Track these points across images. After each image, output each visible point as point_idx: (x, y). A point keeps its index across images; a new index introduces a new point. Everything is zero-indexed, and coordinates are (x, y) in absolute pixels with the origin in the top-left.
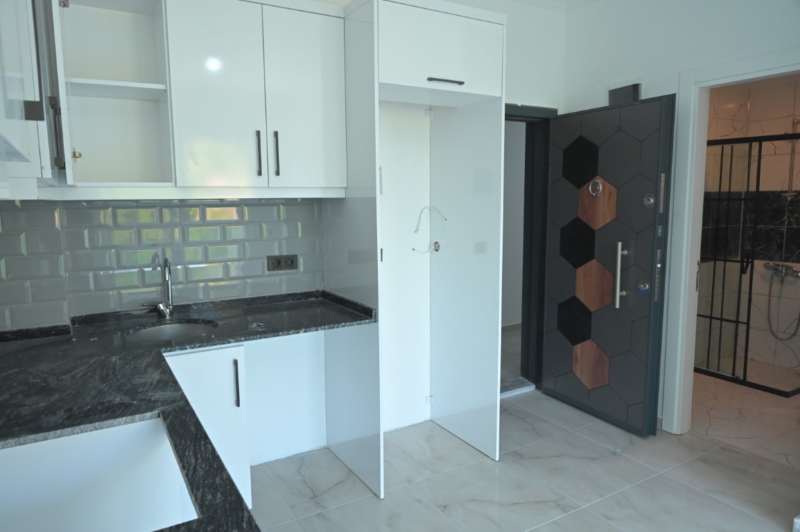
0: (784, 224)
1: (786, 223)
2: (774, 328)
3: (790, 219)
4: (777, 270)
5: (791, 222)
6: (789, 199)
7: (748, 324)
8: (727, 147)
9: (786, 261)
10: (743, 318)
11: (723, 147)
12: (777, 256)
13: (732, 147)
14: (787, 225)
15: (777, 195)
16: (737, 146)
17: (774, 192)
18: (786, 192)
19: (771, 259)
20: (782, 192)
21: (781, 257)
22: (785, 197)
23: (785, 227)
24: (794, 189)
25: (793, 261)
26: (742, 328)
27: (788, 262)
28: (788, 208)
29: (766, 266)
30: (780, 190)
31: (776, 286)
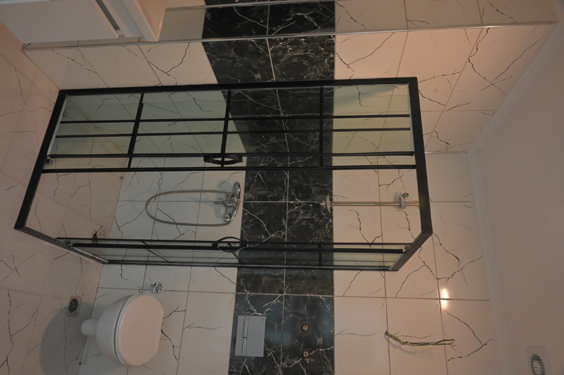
0: (290, 200)
1: (292, 202)
2: (162, 198)
3: (297, 205)
4: (233, 196)
5: (294, 208)
6: (323, 204)
7: (129, 169)
8: (407, 122)
9: (245, 206)
10: (136, 163)
11: (407, 116)
12: (250, 196)
13: (409, 129)
14: (289, 203)
15: (327, 191)
16: (409, 135)
17: (331, 186)
18: (331, 200)
19: (247, 189)
20: (331, 195)
21: (250, 199)
22: (325, 200)
23: (287, 202)
24: (335, 208)
25: (244, 212)
26: (123, 163)
27: (244, 207)
28: (310, 203)
29: (237, 185)
30: (334, 194)
31: (213, 197)
